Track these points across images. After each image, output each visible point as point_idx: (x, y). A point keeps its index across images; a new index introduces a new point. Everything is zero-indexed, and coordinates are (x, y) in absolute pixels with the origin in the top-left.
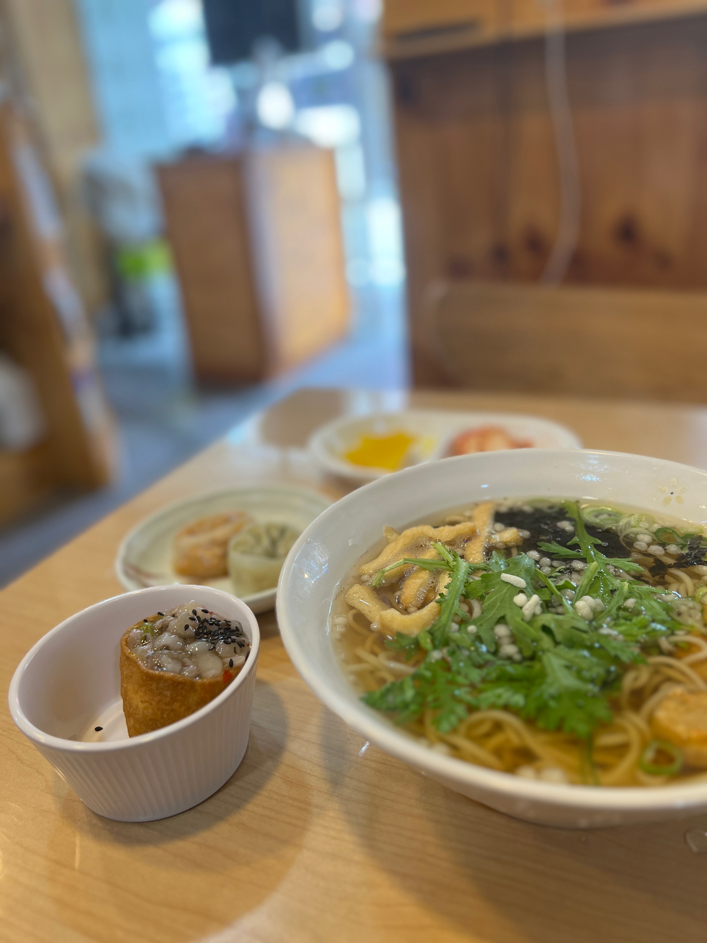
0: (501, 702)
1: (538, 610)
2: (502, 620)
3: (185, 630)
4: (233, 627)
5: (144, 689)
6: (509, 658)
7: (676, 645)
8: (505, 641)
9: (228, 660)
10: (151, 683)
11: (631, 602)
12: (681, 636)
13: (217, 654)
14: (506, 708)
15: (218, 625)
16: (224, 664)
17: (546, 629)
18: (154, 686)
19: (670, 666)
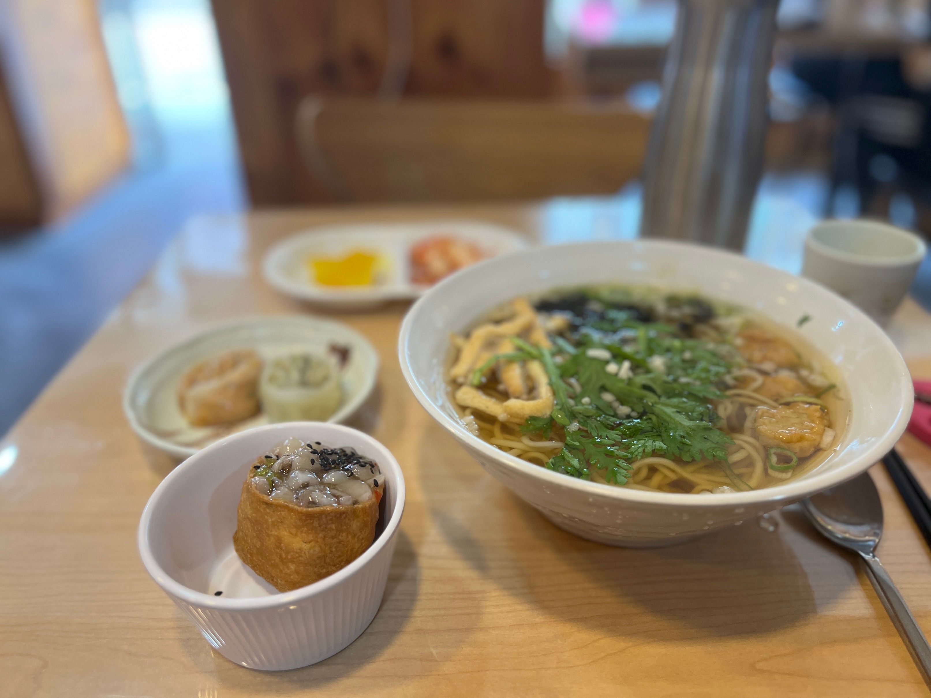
0: (649, 449)
1: (630, 374)
2: (604, 389)
3: (313, 464)
4: (348, 452)
5: (305, 529)
6: (628, 417)
7: (736, 379)
8: (616, 404)
9: (371, 481)
10: (312, 521)
11: (687, 355)
12: (737, 372)
13: (357, 478)
14: (655, 453)
15: (336, 453)
16: (370, 486)
17: (646, 387)
18: (316, 524)
19: (739, 395)
